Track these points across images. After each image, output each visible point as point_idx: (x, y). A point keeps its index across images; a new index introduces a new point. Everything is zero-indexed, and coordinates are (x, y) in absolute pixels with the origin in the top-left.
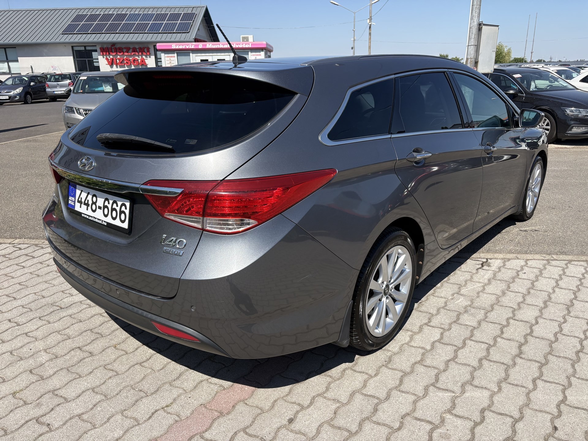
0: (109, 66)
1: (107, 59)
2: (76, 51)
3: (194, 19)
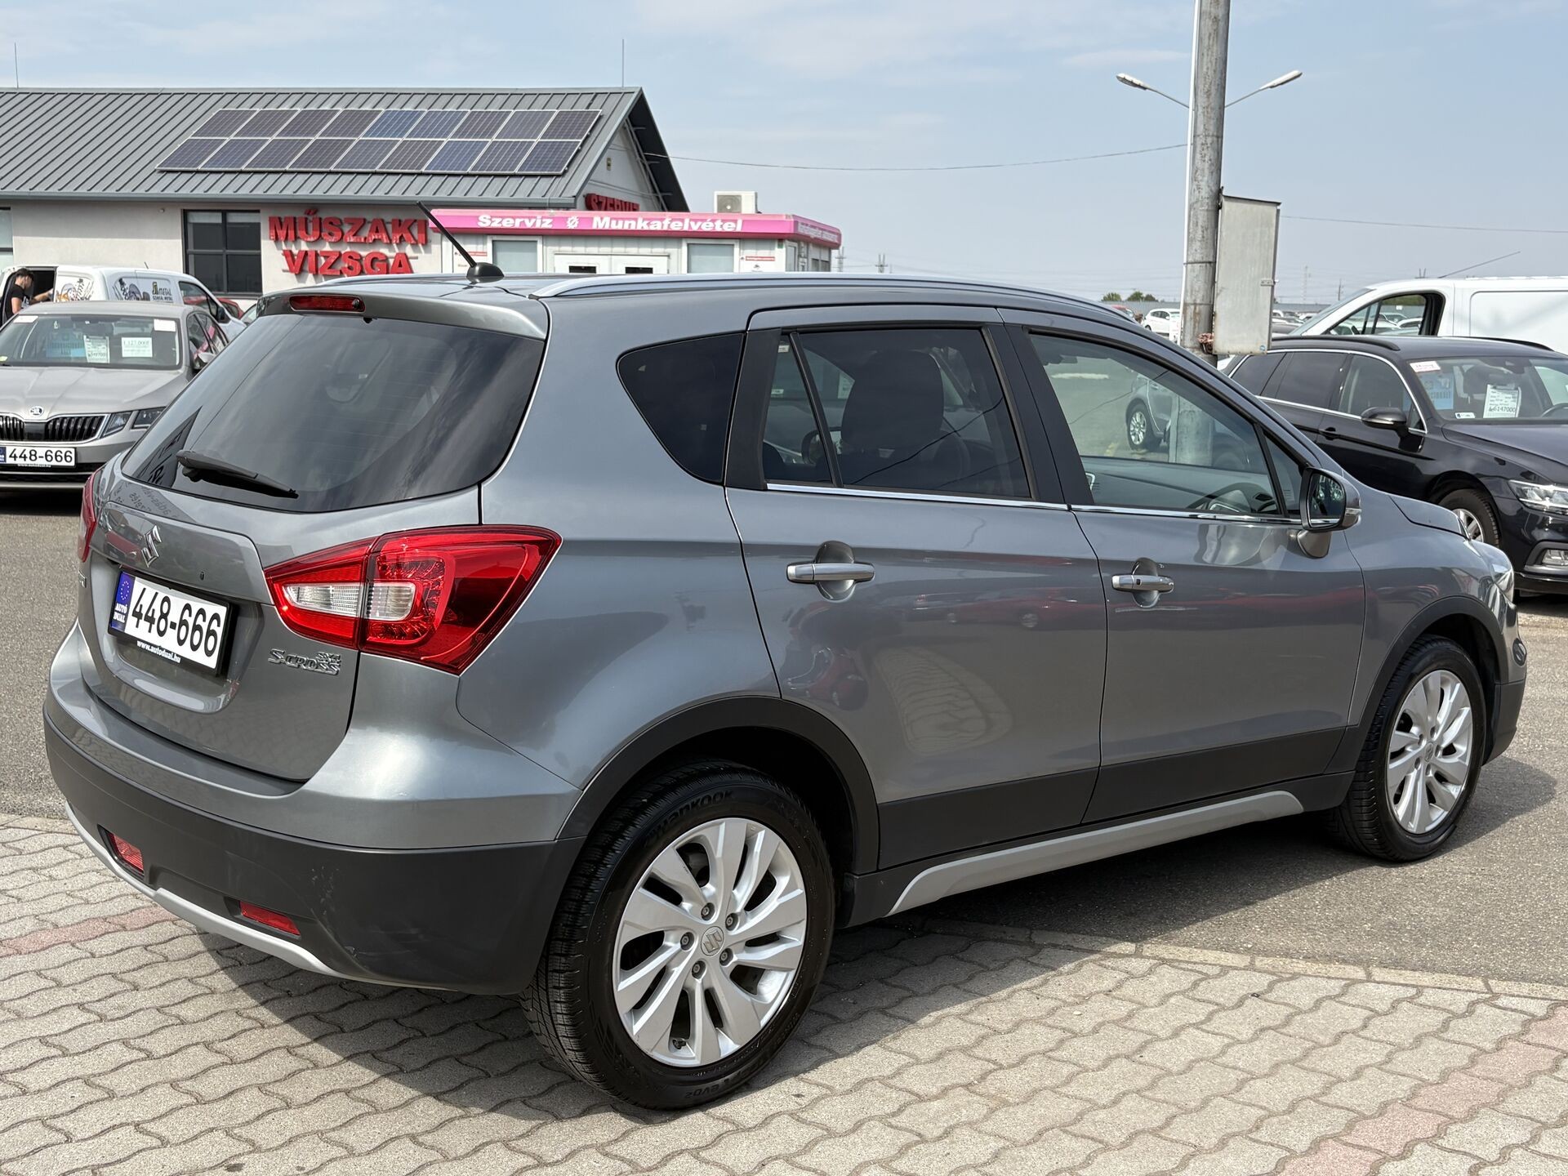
0: (293, 275)
1: (289, 255)
2: (196, 225)
3: (591, 131)
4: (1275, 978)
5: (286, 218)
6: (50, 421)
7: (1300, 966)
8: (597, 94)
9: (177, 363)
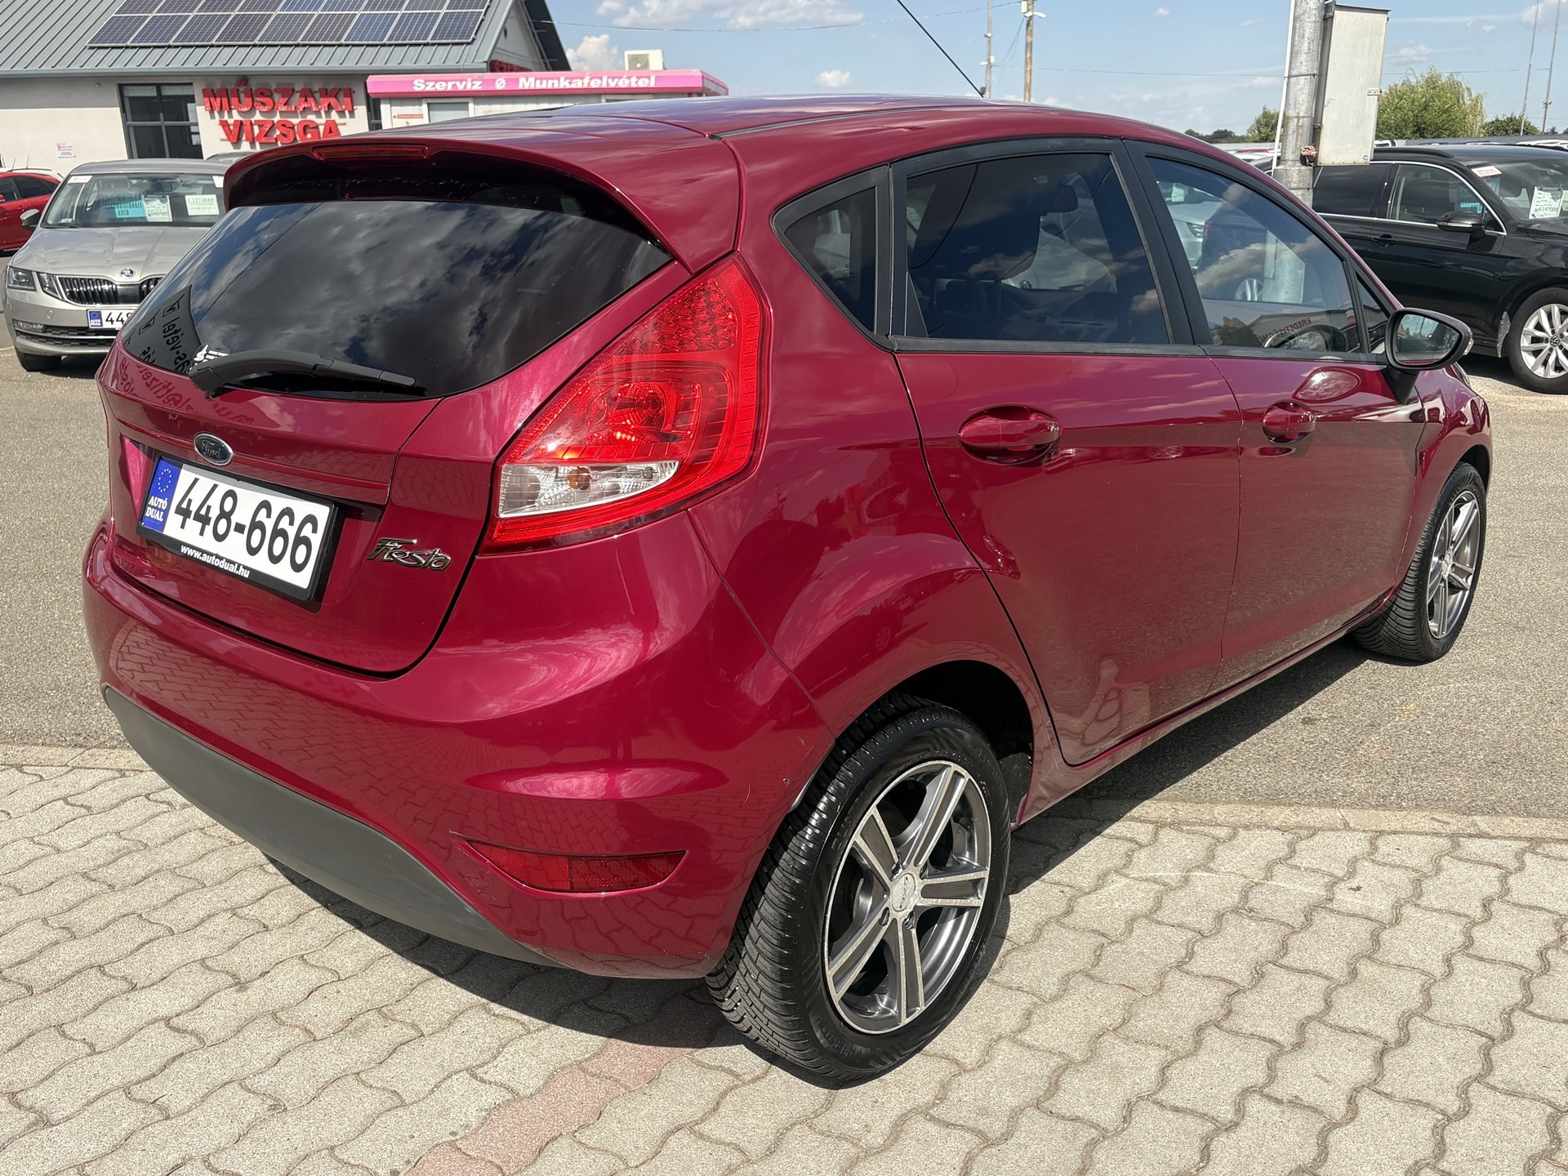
0: (228, 141)
1: (224, 124)
2: (131, 99)
5: (218, 90)
6: (143, 283)
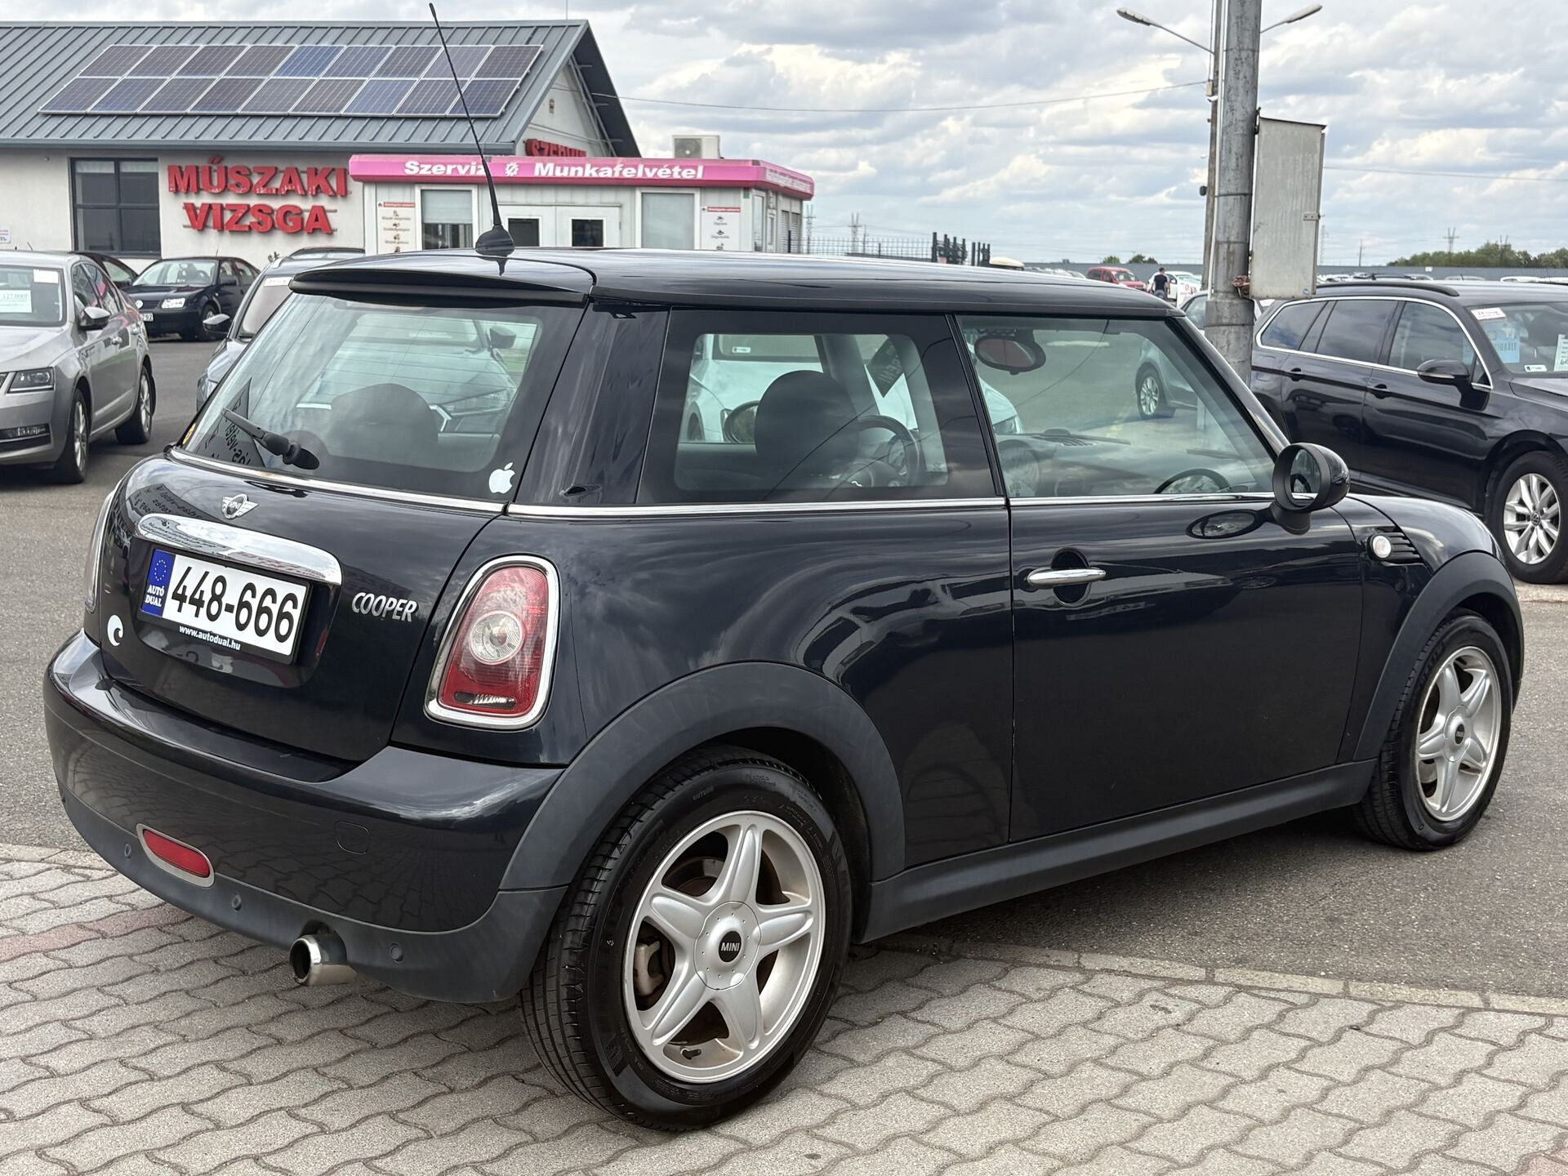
0: (195, 231)
2: (85, 176)
3: (531, 69)
4: (1375, 1007)
5: (187, 167)
7: (1404, 992)
8: (538, 27)
9: (60, 319)
